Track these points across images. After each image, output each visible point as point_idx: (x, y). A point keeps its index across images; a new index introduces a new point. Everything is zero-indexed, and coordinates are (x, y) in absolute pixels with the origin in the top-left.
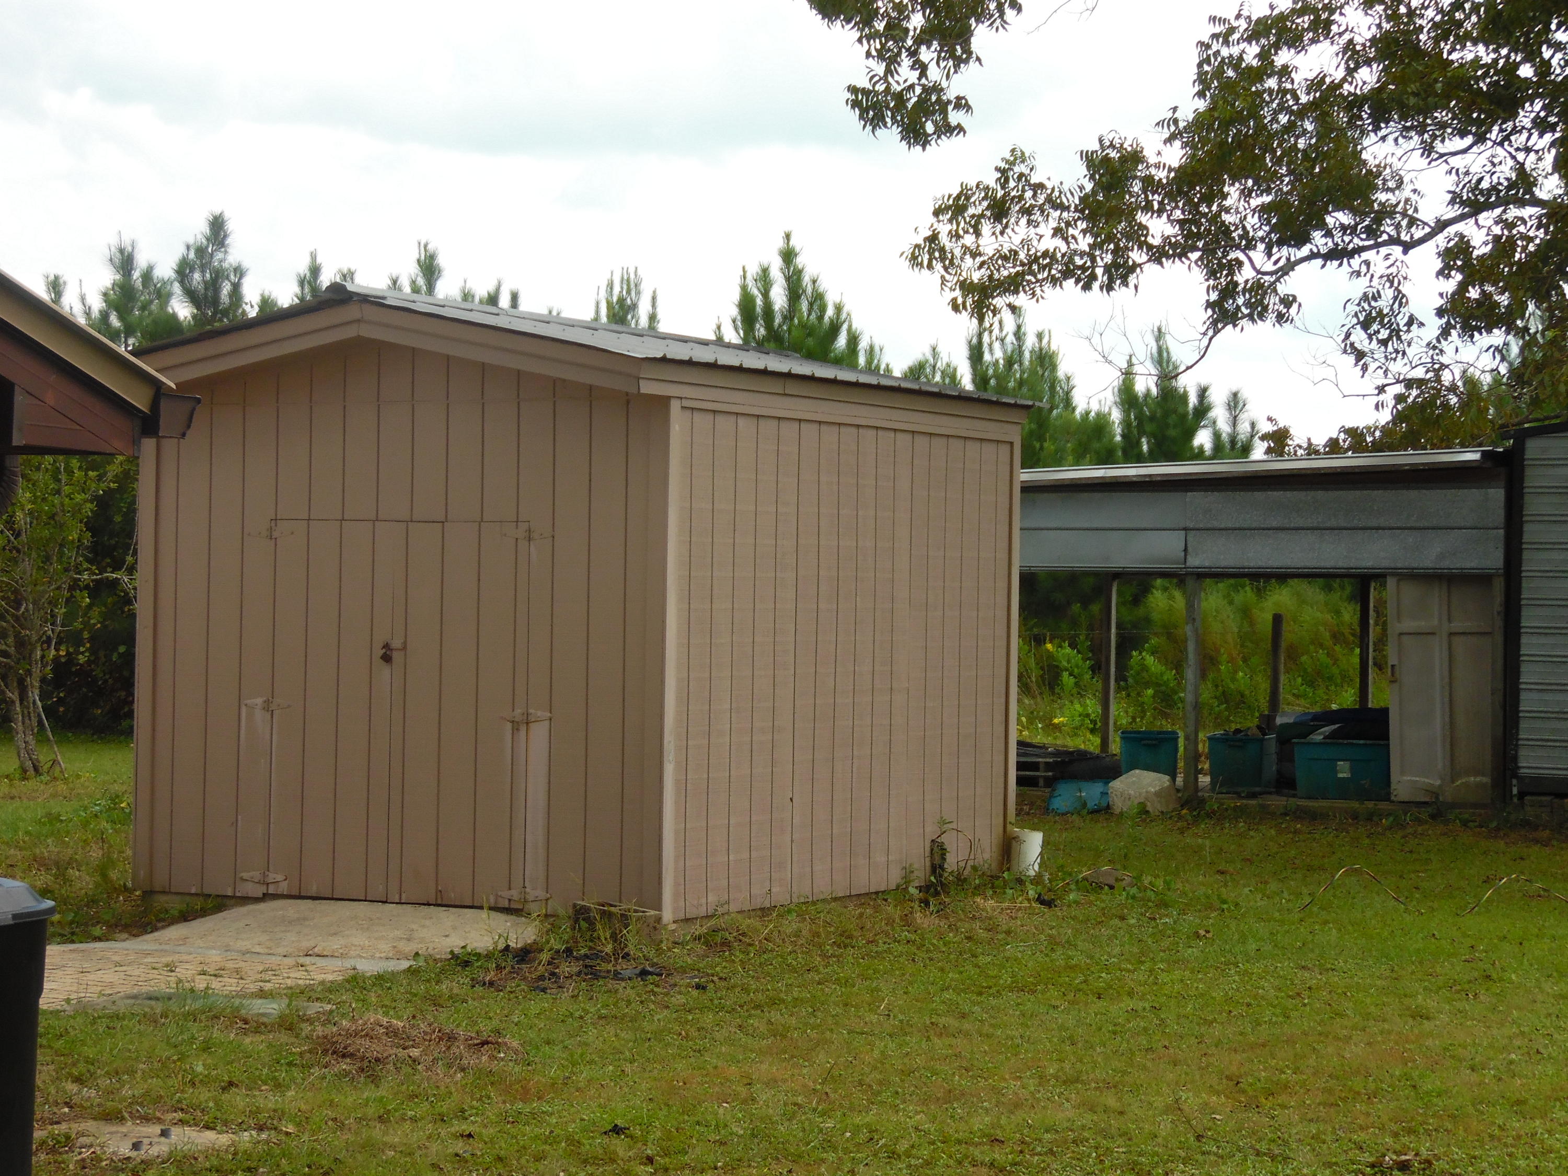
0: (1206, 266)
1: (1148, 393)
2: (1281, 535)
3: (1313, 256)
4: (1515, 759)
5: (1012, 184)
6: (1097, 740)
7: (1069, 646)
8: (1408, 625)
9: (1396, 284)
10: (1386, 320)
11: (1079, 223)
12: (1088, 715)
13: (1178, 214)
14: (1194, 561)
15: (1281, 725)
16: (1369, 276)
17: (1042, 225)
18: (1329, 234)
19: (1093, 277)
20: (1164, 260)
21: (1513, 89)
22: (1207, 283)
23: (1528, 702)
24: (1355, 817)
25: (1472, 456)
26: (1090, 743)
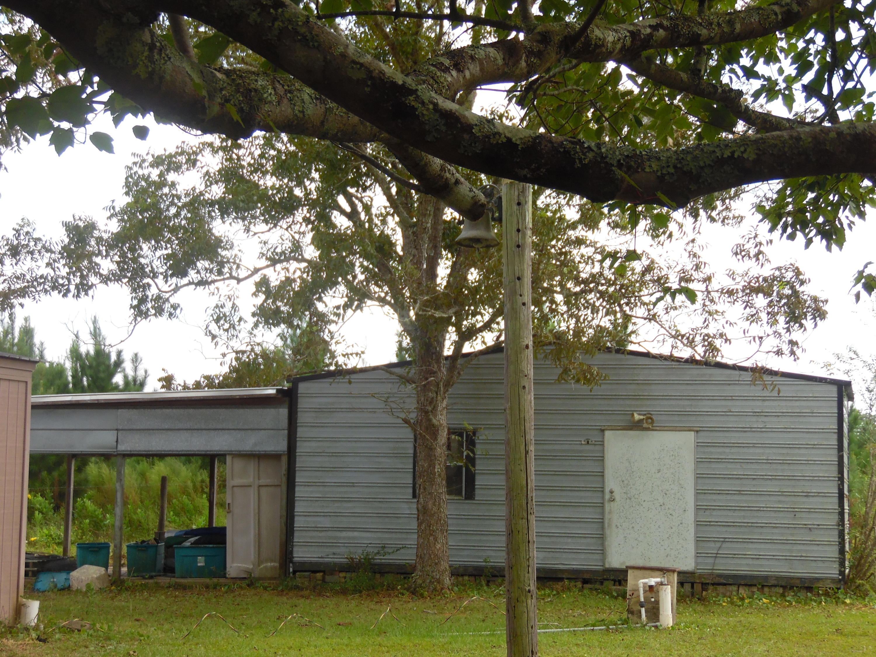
0: (131, 286)
1: (88, 354)
2: (170, 433)
3: (190, 283)
4: (291, 552)
5: (22, 237)
6: (61, 550)
7: (41, 496)
8: (237, 481)
9: (232, 300)
10: (228, 319)
11: (61, 260)
12: (51, 536)
13: (117, 258)
14: (123, 447)
15: (168, 538)
16: (219, 295)
17: (40, 261)
18: (198, 272)
19: (68, 291)
20: (109, 282)
21: (292, 201)
22: (131, 295)
23: (299, 522)
24: (207, 587)
25: (271, 391)
26: (58, 551)
